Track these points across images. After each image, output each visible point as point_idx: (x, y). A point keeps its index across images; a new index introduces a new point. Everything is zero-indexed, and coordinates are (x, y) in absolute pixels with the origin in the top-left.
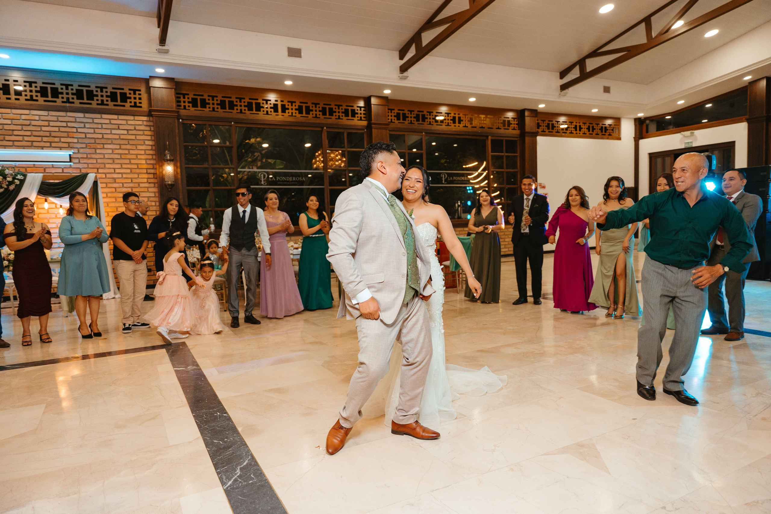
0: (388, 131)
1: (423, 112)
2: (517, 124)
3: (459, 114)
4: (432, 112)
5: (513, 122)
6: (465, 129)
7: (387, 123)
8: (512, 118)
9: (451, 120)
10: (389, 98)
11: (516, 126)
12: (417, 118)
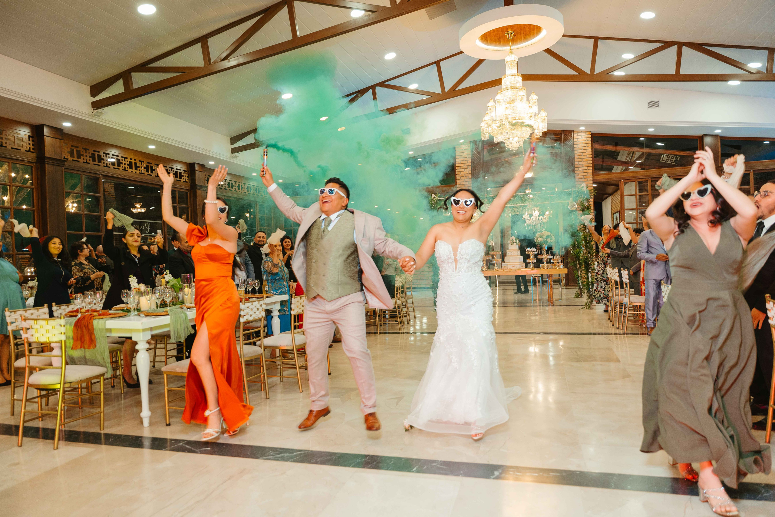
0: (63, 169)
1: (99, 152)
2: (187, 177)
3: (135, 160)
4: (109, 154)
5: (184, 175)
6: (142, 177)
7: (63, 159)
8: (183, 171)
9: (128, 165)
10: (64, 131)
11: (186, 178)
12: (93, 157)
